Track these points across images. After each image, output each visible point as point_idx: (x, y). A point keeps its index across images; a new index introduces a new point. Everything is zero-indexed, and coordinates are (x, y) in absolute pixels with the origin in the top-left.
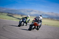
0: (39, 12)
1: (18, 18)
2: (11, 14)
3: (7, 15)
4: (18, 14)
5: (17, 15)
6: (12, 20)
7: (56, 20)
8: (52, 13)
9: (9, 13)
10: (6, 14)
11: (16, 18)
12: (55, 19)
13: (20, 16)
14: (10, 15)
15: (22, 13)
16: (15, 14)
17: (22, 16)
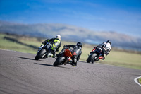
0: (81, 31)
1: (31, 46)
2: (13, 34)
3: (5, 38)
4: (31, 36)
5: (28, 39)
6: (15, 50)
7: (120, 51)
8: (112, 32)
9: (8, 34)
10: (3, 36)
11: (26, 45)
12: (120, 48)
13: (35, 39)
14: (11, 37)
15: (40, 34)
16: (24, 35)
17: (39, 40)
